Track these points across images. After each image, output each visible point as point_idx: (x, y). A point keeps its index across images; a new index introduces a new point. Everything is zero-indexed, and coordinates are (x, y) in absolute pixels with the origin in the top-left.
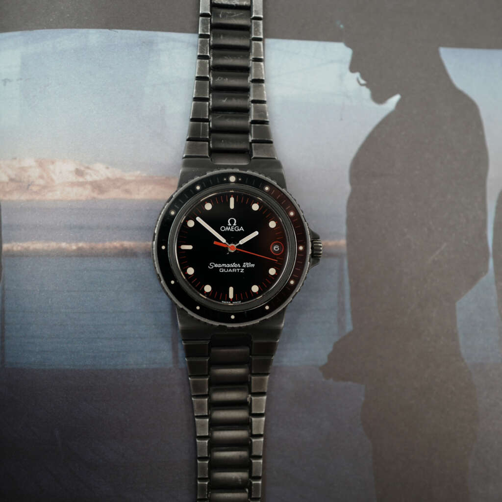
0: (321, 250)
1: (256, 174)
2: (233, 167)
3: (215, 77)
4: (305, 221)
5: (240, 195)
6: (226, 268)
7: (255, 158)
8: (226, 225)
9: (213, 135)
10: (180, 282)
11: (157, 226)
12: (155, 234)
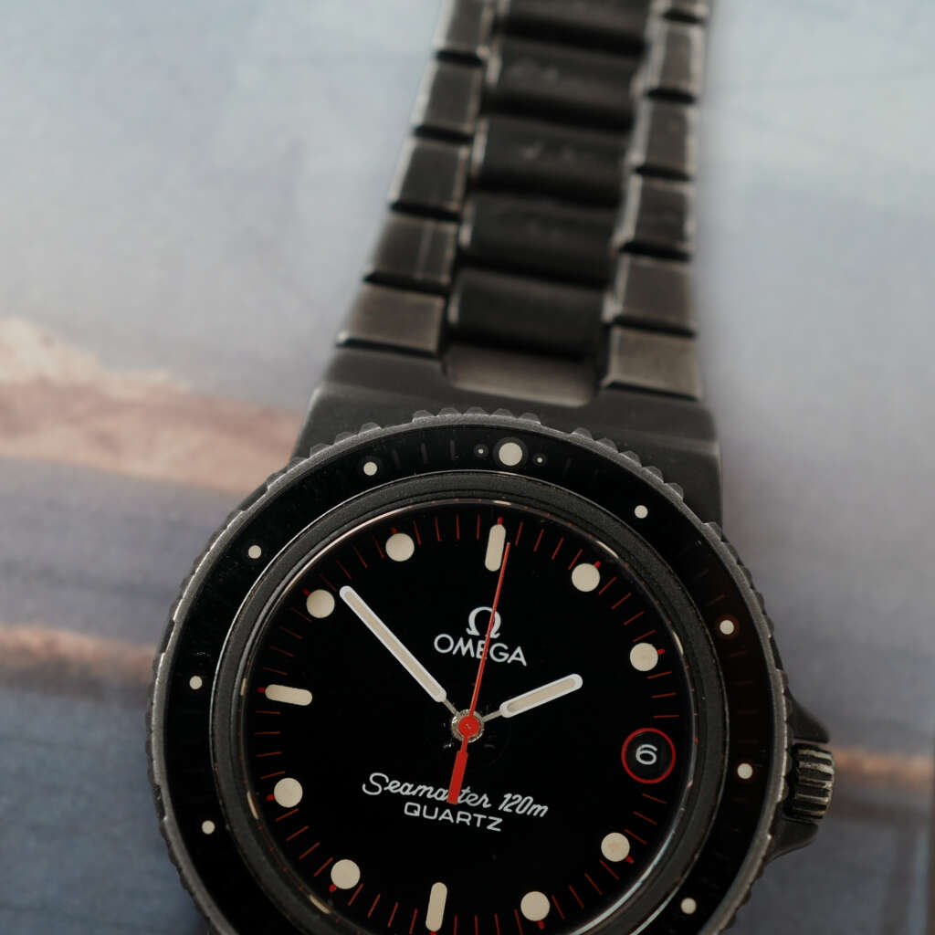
0: (824, 793)
1: (605, 448)
2: (518, 407)
3: (508, 59)
4: (779, 665)
5: (531, 520)
6: (432, 804)
7: (616, 386)
8: (459, 631)
9: (470, 276)
10: (236, 831)
11: (185, 594)
12: (172, 624)
